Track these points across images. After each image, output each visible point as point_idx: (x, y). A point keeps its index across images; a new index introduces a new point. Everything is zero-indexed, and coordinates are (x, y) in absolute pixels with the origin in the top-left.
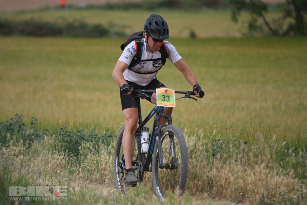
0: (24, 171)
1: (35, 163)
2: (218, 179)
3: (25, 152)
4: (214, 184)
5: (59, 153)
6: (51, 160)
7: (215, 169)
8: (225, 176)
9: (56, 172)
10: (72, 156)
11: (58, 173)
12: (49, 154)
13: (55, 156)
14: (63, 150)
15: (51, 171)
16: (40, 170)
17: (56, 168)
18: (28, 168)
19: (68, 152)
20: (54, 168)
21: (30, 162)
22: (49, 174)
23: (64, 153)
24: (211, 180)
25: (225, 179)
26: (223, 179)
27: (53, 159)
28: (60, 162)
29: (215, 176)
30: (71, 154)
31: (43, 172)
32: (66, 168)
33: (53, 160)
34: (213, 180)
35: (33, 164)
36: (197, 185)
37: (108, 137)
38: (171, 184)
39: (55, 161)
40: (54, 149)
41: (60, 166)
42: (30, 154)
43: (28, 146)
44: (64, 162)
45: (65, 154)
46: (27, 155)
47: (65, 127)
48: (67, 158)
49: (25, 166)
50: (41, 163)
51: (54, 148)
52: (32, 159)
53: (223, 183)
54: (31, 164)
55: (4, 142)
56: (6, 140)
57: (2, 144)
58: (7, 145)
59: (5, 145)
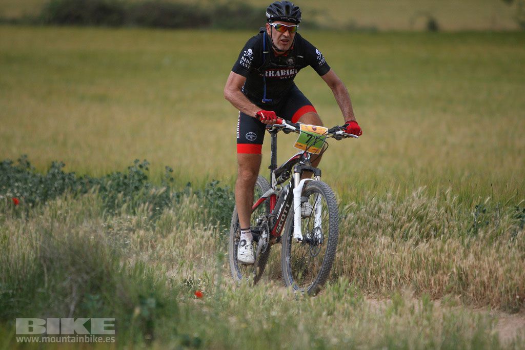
0: (145, 257)
1: (163, 244)
2: (477, 272)
3: (147, 225)
4: (469, 281)
5: (204, 226)
6: (191, 237)
7: (471, 256)
8: (489, 267)
9: (199, 259)
10: (226, 231)
11: (202, 261)
12: (187, 227)
13: (198, 231)
14: (211, 221)
15: (191, 255)
16: (172, 255)
17: (200, 251)
18: (151, 251)
19: (220, 224)
20: (195, 252)
21: (155, 241)
22: (187, 261)
23: (212, 227)
24: (464, 273)
25: (488, 271)
26: (486, 272)
27: (195, 235)
28: (206, 242)
29: (473, 267)
30: (224, 227)
31: (177, 258)
32: (217, 251)
33: (193, 238)
34: (469, 273)
35: (160, 245)
36: (441, 282)
38: (395, 281)
39: (197, 239)
40: (196, 220)
41: (206, 247)
42: (155, 227)
43: (151, 213)
44: (212, 240)
45: (214, 228)
46: (151, 230)
47: (216, 182)
48: (218, 235)
49: (148, 247)
50: (174, 243)
51: (196, 217)
52: (159, 236)
53: (485, 278)
54: (157, 245)
55: (112, 207)
56: (115, 203)
57: (108, 211)
58: (117, 212)
59: (114, 213)
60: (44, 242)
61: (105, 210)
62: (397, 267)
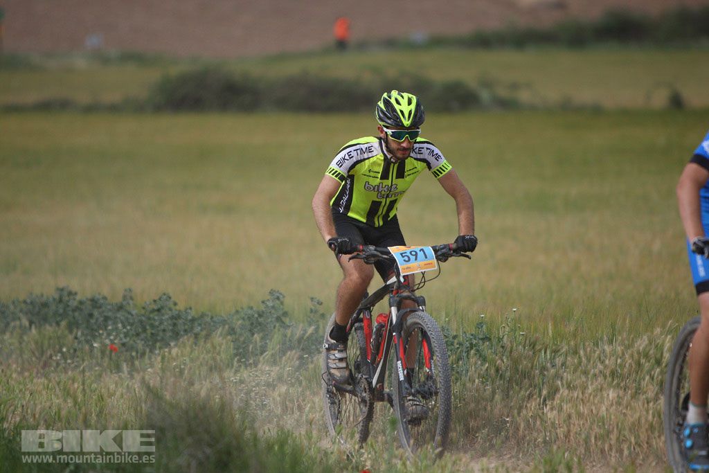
0: (289, 421)
1: (314, 403)
3: (292, 378)
18: (299, 413)
21: (304, 400)
35: (309, 405)
37: (481, 342)
38: (629, 448)
42: (302, 381)
43: (298, 363)
46: (297, 385)
49: (293, 408)
52: (308, 393)
54: (305, 405)
55: (243, 355)
56: (248, 350)
57: (239, 361)
58: (251, 361)
59: (247, 363)
60: (152, 406)
61: (236, 359)
62: (630, 430)
